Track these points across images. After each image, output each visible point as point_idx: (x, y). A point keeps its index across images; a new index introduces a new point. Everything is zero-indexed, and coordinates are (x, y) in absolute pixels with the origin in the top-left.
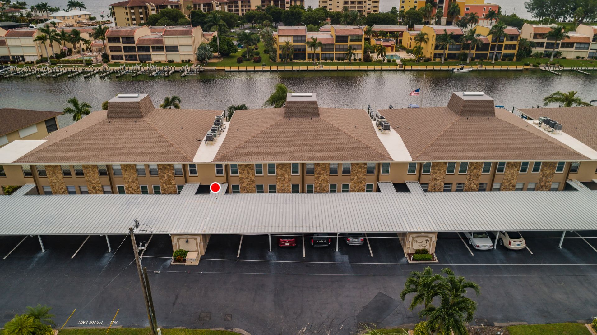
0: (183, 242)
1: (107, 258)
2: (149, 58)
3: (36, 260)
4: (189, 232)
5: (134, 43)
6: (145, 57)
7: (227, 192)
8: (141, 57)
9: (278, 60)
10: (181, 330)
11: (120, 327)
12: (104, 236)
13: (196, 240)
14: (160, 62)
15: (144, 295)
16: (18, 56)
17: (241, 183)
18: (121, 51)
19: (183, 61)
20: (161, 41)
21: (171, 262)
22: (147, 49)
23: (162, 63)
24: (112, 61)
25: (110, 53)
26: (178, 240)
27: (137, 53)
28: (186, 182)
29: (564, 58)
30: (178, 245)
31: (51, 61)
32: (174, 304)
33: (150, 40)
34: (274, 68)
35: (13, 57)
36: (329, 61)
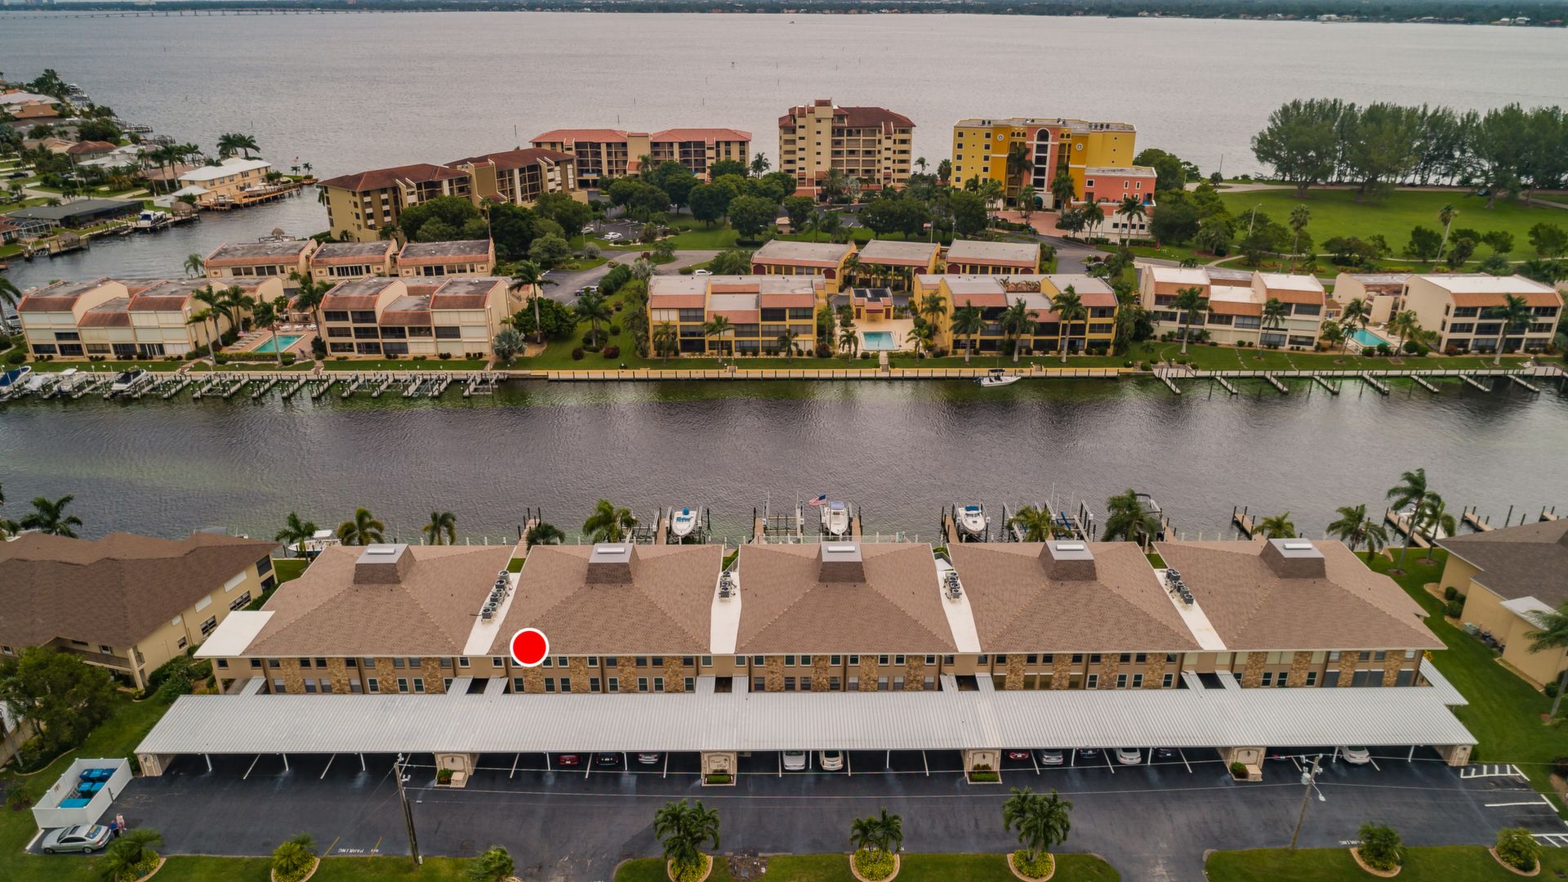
0: (447, 760)
1: (361, 779)
2: (403, 348)
3: (281, 780)
4: (455, 750)
5: (375, 322)
6: (395, 347)
7: (507, 691)
8: (388, 348)
9: (652, 353)
10: (443, 859)
11: (381, 855)
12: (359, 754)
13: (463, 758)
14: (424, 358)
15: (406, 824)
16: (153, 345)
17: (526, 676)
18: (350, 335)
19: (468, 355)
20: (426, 317)
21: (434, 783)
22: (400, 332)
23: (428, 359)
24: (333, 354)
25: (329, 340)
26: (443, 758)
27: (380, 340)
28: (455, 676)
29: (1214, 344)
30: (441, 765)
31: (216, 356)
32: (436, 832)
33: (405, 314)
34: (642, 373)
35: (142, 346)
36: (749, 356)
